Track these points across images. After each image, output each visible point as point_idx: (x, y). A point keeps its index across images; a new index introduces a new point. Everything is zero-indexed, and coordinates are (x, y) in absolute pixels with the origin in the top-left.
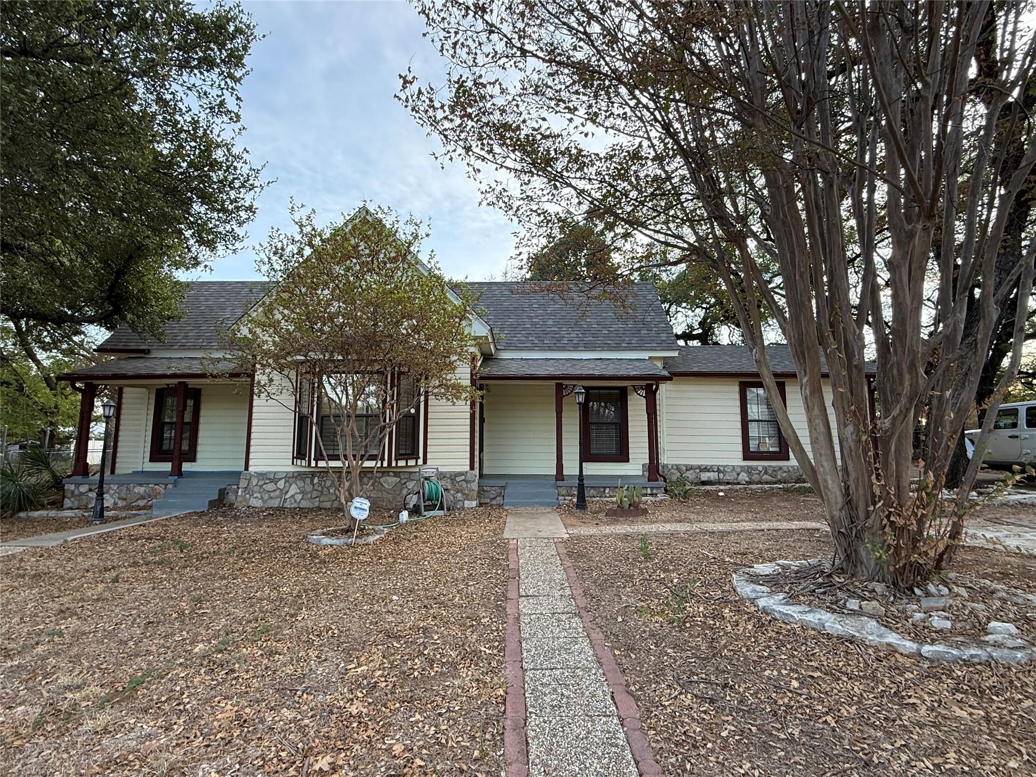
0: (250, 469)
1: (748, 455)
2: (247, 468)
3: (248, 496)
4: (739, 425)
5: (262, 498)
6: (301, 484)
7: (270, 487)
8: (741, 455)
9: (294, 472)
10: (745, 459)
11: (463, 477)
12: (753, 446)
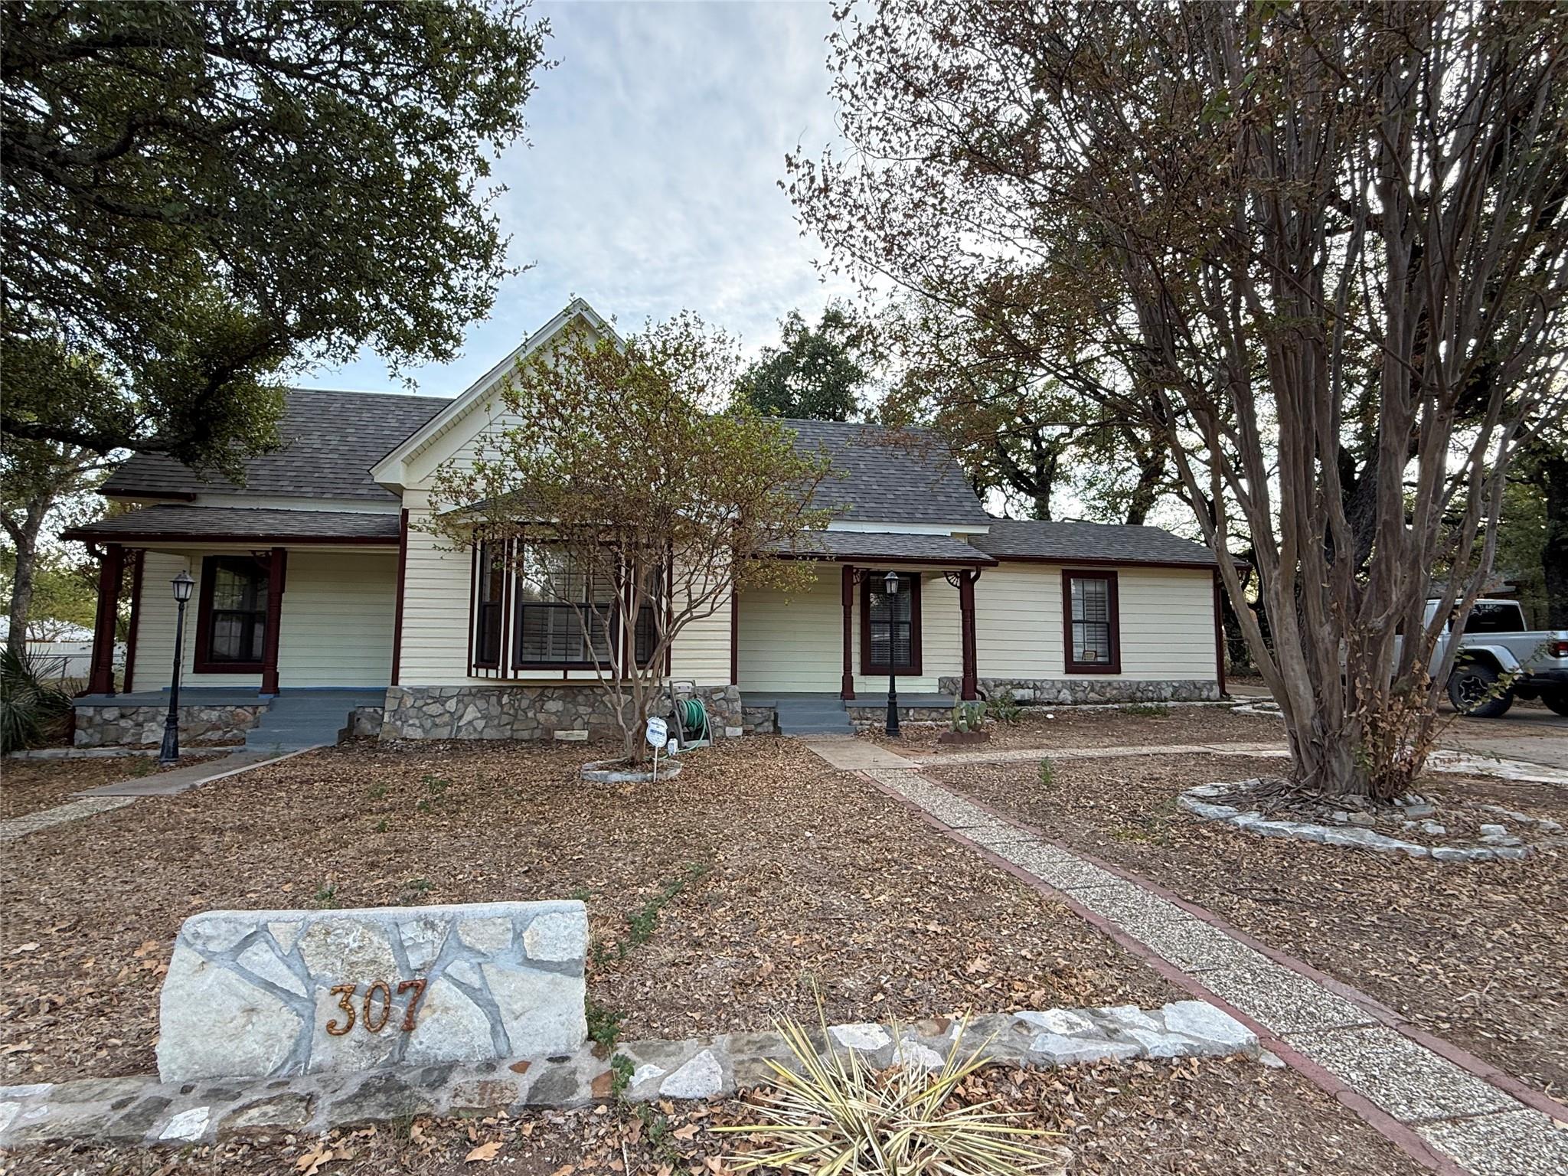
0: (401, 683)
1: (1071, 667)
2: (395, 680)
3: (399, 723)
4: (1061, 628)
5: (422, 726)
6: (482, 704)
7: (434, 709)
8: (1062, 666)
9: (470, 688)
10: (1067, 672)
11: (722, 695)
12: (1078, 652)
